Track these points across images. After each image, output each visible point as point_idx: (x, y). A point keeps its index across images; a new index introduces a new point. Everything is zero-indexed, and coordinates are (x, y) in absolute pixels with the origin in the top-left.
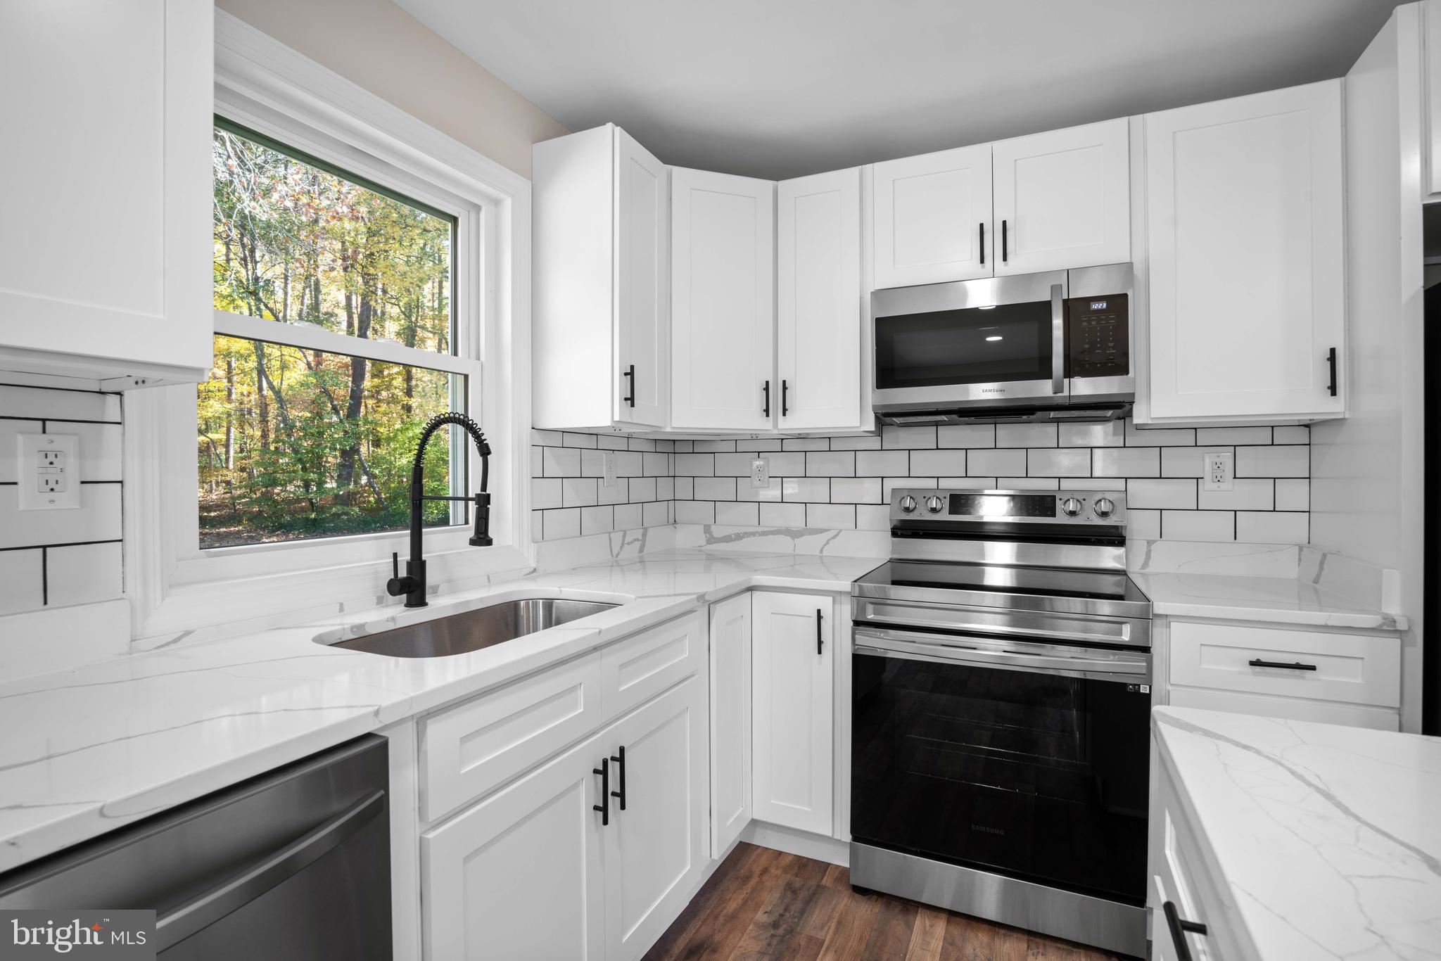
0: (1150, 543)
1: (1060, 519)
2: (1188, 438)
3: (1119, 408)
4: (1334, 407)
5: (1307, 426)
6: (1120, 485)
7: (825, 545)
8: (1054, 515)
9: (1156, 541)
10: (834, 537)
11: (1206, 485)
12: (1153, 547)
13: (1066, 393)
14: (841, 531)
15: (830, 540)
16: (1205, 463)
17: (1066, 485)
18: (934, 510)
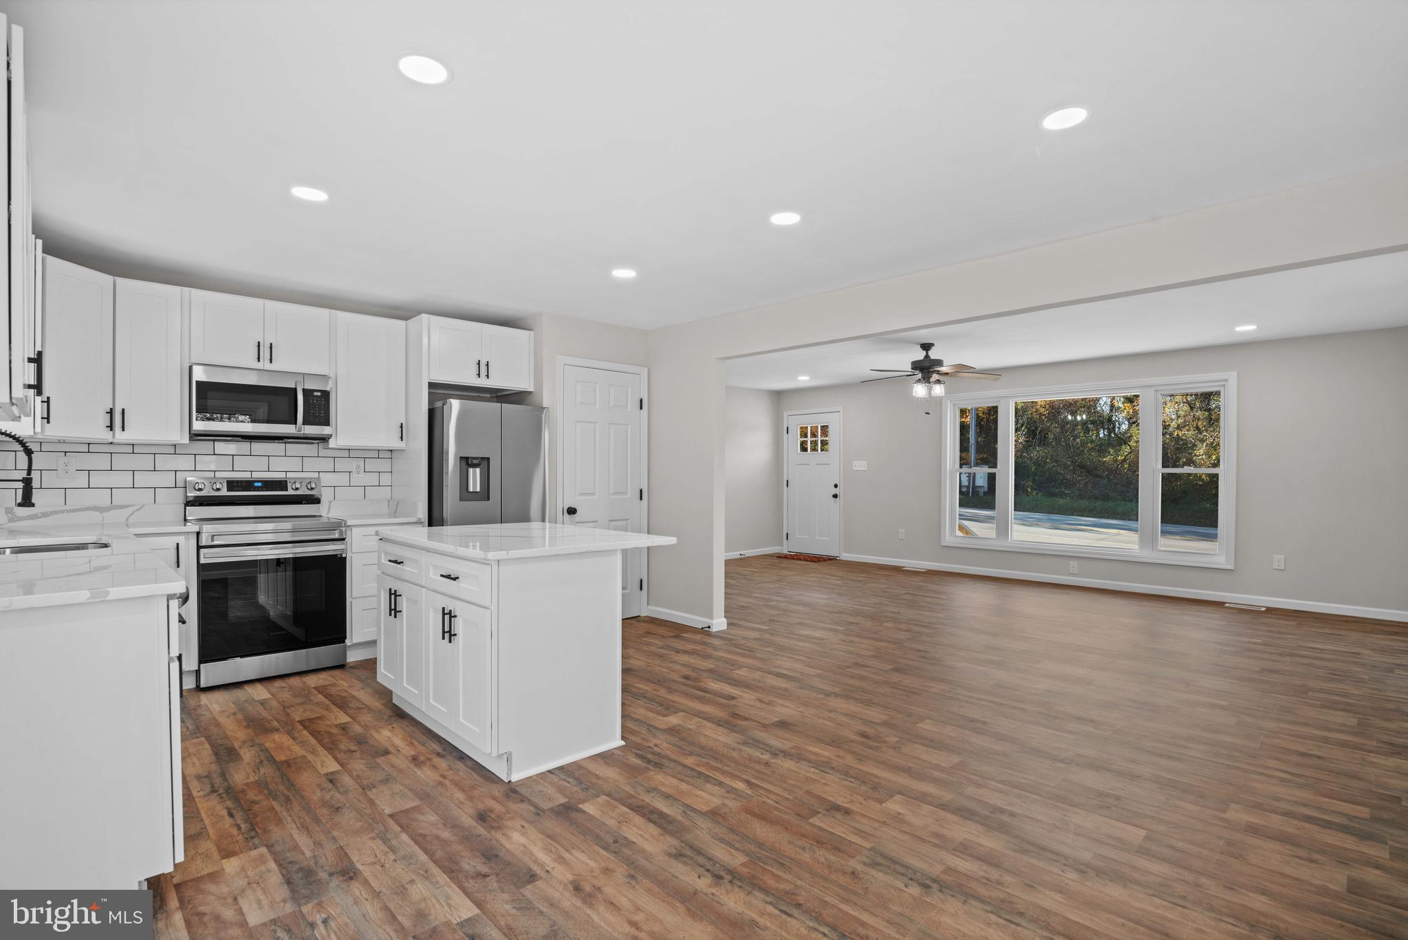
0: (330, 502)
1: (290, 492)
2: (346, 454)
3: (324, 439)
4: (401, 445)
5: (391, 451)
6: (316, 475)
7: (130, 516)
8: (287, 490)
9: (332, 501)
10: (138, 510)
11: (354, 475)
12: (332, 504)
13: (302, 432)
14: (143, 506)
15: (134, 512)
16: (352, 465)
17: (289, 475)
18: (218, 490)
